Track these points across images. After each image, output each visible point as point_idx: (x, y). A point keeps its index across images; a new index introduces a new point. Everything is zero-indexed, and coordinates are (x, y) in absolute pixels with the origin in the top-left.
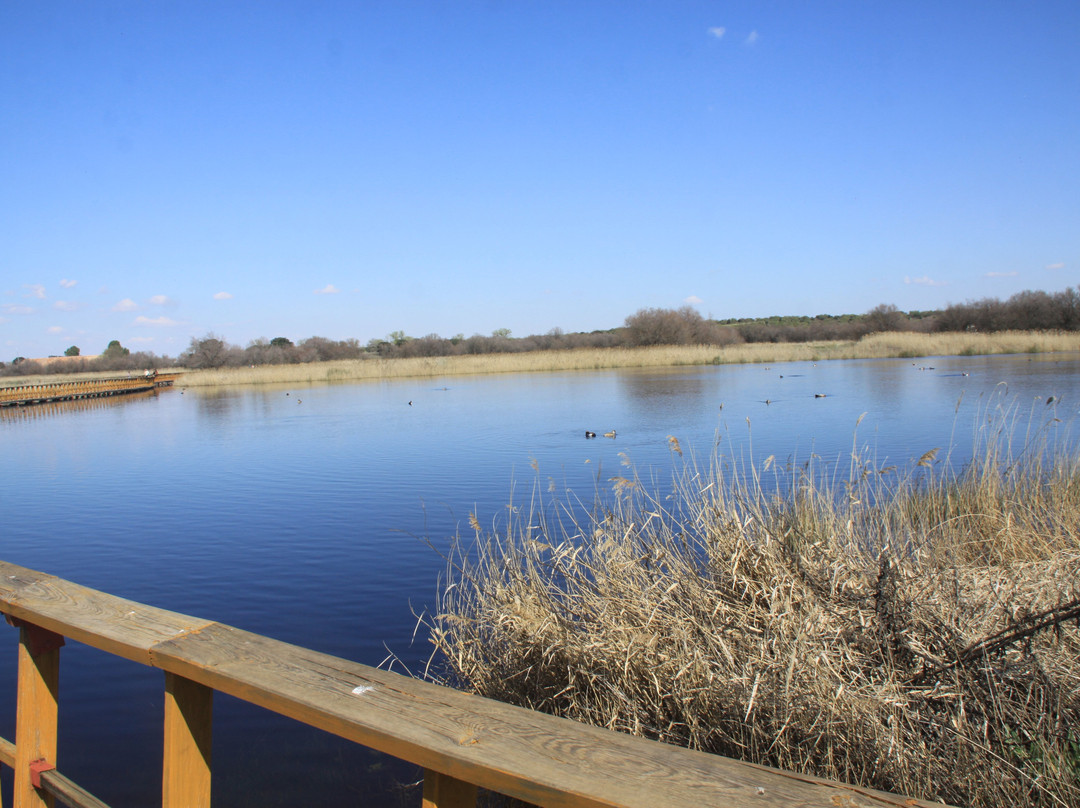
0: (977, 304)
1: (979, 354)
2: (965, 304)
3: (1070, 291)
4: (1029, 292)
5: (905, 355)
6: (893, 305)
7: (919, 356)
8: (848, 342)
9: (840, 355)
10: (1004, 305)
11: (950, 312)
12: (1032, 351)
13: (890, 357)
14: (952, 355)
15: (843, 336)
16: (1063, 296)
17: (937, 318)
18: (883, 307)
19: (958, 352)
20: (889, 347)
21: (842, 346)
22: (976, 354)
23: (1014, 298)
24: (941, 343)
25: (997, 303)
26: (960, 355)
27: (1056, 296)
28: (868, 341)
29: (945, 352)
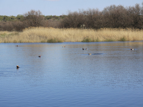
0: (85, 12)
1: (93, 41)
2: (78, 12)
3: (137, 6)
4: (114, 6)
5: (51, 41)
6: (39, 11)
7: (59, 42)
8: (14, 32)
9: (12, 40)
10: (101, 14)
11: (70, 16)
12: (123, 40)
13: (42, 42)
14: (77, 42)
15: (9, 29)
16: (134, 8)
17: (62, 20)
18: (33, 12)
19: (81, 40)
20: (40, 36)
21: (10, 35)
22: (91, 42)
23: (105, 9)
24: (70, 35)
25: (97, 12)
26: (82, 42)
27: (130, 9)
28: (27, 32)
29: (73, 40)
